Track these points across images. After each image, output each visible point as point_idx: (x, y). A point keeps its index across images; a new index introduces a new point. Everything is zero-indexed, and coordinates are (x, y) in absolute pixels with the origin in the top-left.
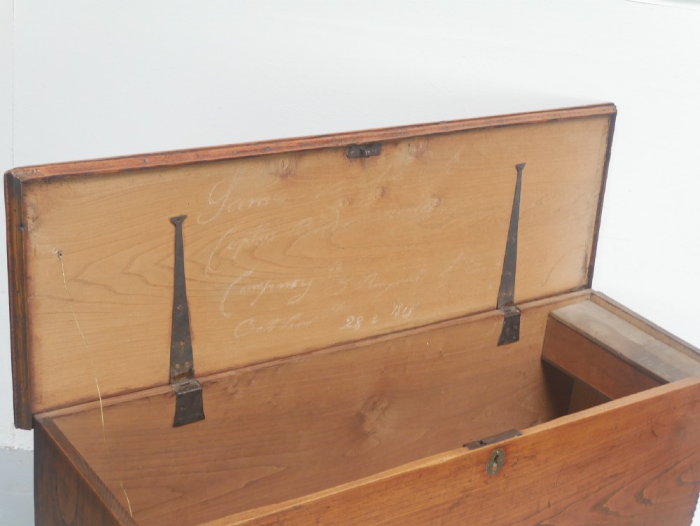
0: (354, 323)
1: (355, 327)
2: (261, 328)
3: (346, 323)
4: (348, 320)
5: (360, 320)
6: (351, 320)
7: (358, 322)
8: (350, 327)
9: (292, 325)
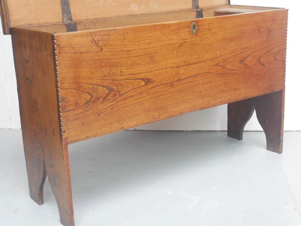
0: (134, 7)
1: (135, 9)
2: (97, 4)
3: (131, 6)
4: (132, 5)
5: (137, 6)
6: (133, 5)
7: (136, 7)
8: (133, 8)
9: (109, 4)
